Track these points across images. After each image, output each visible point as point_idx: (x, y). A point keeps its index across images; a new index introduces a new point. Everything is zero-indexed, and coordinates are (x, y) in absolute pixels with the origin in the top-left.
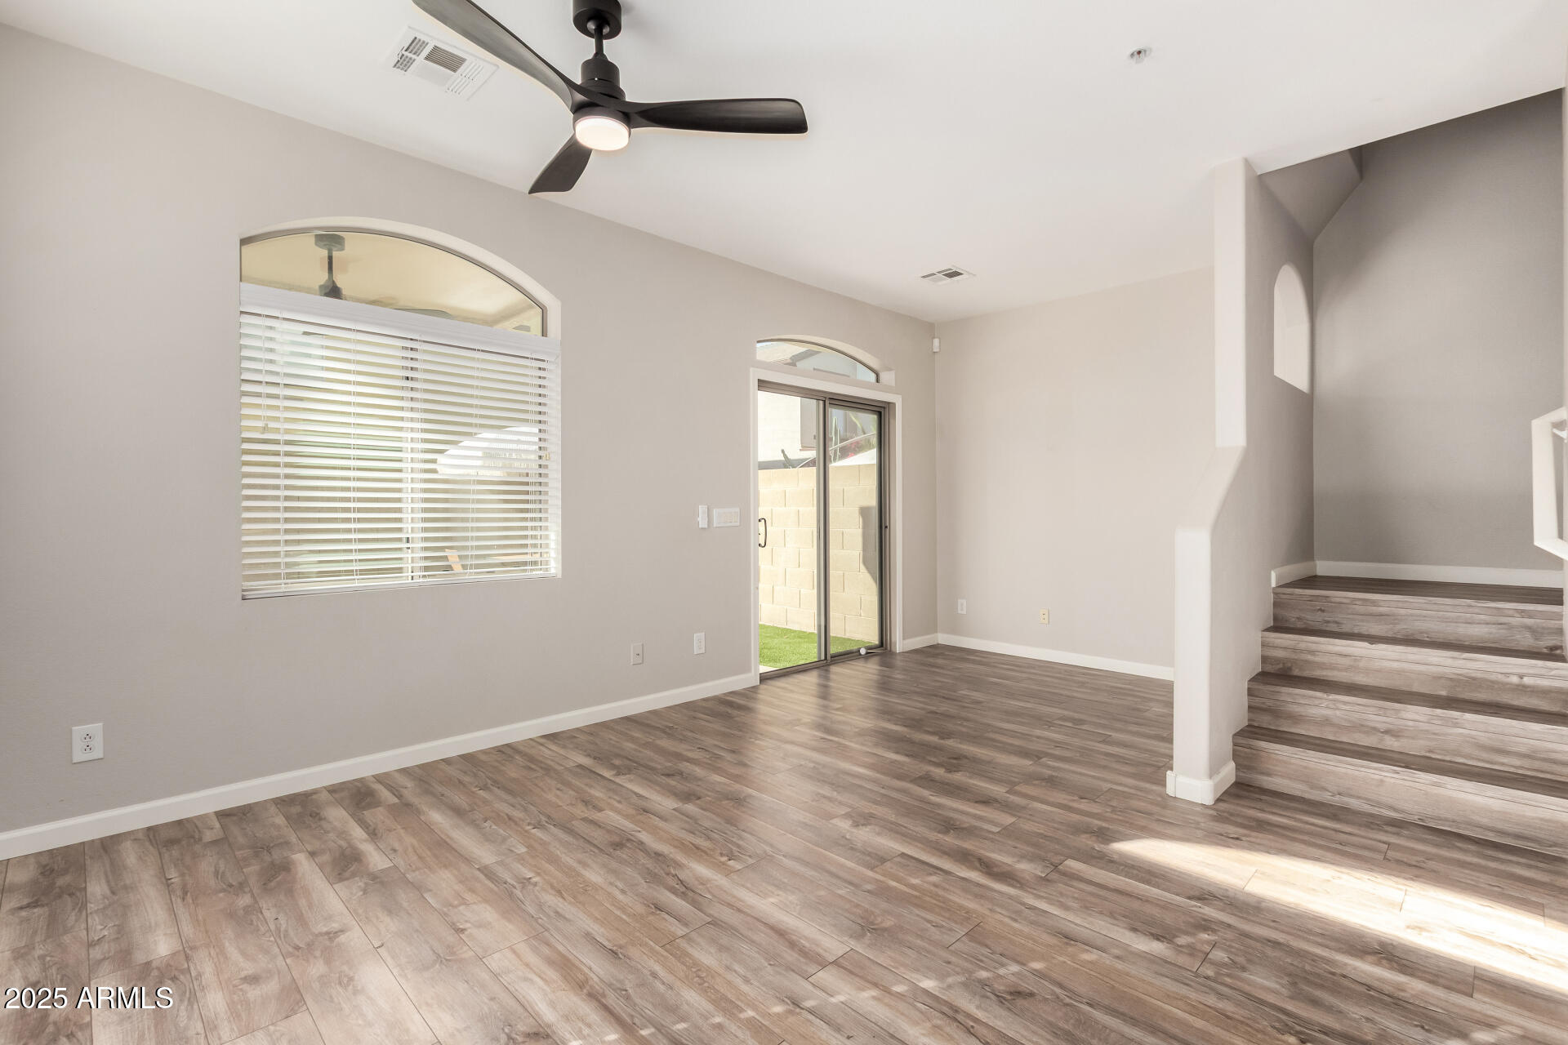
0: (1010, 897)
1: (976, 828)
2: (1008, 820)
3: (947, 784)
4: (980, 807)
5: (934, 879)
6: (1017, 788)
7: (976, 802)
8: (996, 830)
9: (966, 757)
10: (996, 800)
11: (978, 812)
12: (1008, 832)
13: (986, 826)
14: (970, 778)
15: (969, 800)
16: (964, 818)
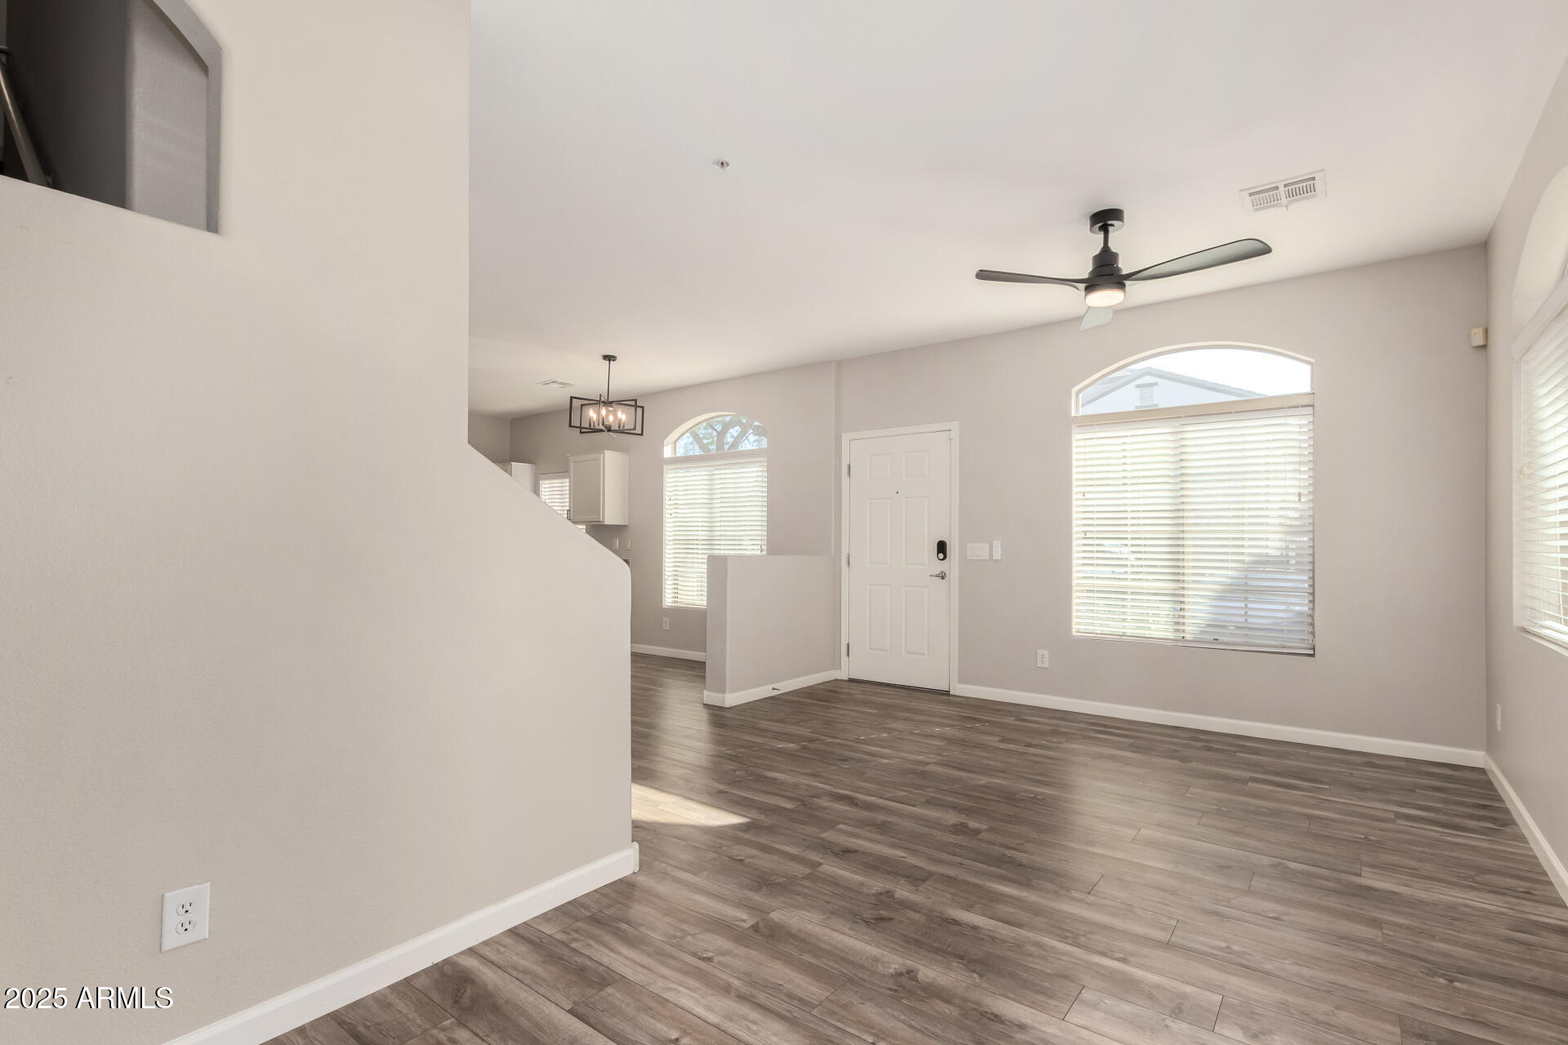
0: (840, 788)
1: (858, 827)
2: (828, 835)
3: (889, 873)
4: (854, 847)
5: (889, 795)
6: (808, 871)
7: (856, 851)
8: (841, 826)
9: (867, 923)
10: (835, 854)
11: (855, 841)
12: (831, 825)
13: (850, 829)
14: (862, 884)
15: (864, 853)
16: (869, 835)
